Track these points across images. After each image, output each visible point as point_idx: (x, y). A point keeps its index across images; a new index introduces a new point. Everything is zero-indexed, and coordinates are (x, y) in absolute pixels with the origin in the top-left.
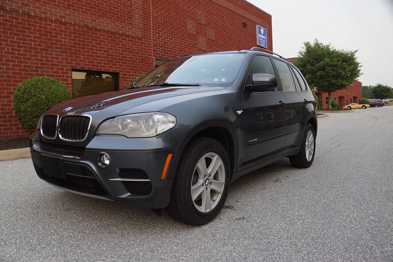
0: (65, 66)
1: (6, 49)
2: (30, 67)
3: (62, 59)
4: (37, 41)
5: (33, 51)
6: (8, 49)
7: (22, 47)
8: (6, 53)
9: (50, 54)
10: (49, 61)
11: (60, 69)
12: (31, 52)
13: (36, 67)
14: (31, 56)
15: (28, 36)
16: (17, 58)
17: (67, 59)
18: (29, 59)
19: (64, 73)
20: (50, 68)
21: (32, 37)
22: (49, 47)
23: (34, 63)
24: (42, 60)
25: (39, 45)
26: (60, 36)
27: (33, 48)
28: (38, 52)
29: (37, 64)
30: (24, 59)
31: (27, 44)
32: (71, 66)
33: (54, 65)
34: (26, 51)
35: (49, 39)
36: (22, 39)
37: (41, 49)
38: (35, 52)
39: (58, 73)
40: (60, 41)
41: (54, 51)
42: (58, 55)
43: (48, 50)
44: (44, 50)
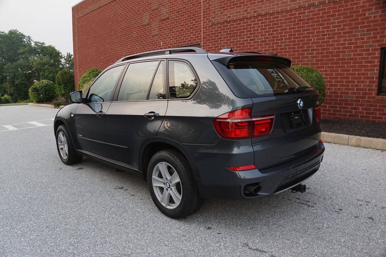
0: (371, 46)
1: (312, 40)
2: (331, 52)
3: (369, 38)
4: (340, 26)
5: (336, 36)
6: (314, 40)
7: (326, 35)
8: (312, 43)
9: (354, 36)
10: (352, 43)
11: (364, 50)
12: (334, 38)
13: (337, 52)
14: (334, 41)
15: (332, 23)
16: (321, 46)
17: (376, 37)
18: (331, 45)
19: (369, 54)
20: (352, 51)
21: (336, 22)
22: (353, 28)
23: (336, 49)
24: (344, 44)
25: (343, 29)
26: (369, 12)
27: (336, 34)
28: (340, 37)
29: (339, 48)
30: (327, 45)
31: (331, 31)
32: (379, 45)
33: (358, 47)
34: (330, 38)
35: (355, 20)
36: (326, 28)
37: (344, 33)
38: (338, 37)
39: (362, 55)
40: (367, 18)
41: (359, 31)
42: (364, 35)
43: (351, 32)
44: (348, 33)
